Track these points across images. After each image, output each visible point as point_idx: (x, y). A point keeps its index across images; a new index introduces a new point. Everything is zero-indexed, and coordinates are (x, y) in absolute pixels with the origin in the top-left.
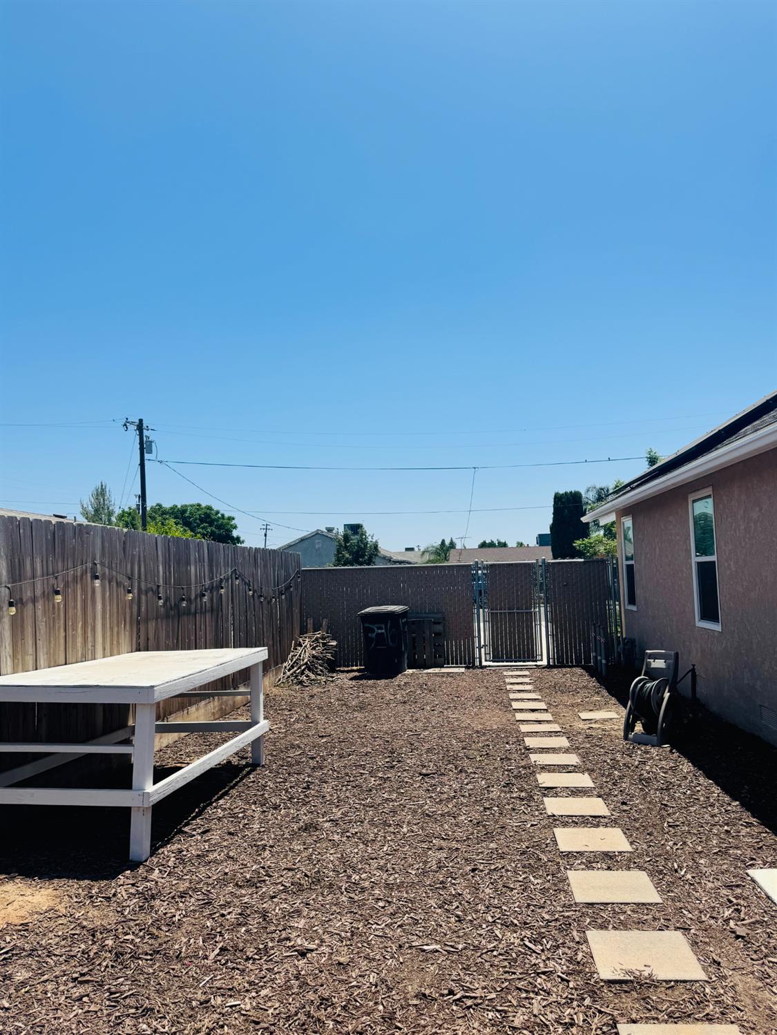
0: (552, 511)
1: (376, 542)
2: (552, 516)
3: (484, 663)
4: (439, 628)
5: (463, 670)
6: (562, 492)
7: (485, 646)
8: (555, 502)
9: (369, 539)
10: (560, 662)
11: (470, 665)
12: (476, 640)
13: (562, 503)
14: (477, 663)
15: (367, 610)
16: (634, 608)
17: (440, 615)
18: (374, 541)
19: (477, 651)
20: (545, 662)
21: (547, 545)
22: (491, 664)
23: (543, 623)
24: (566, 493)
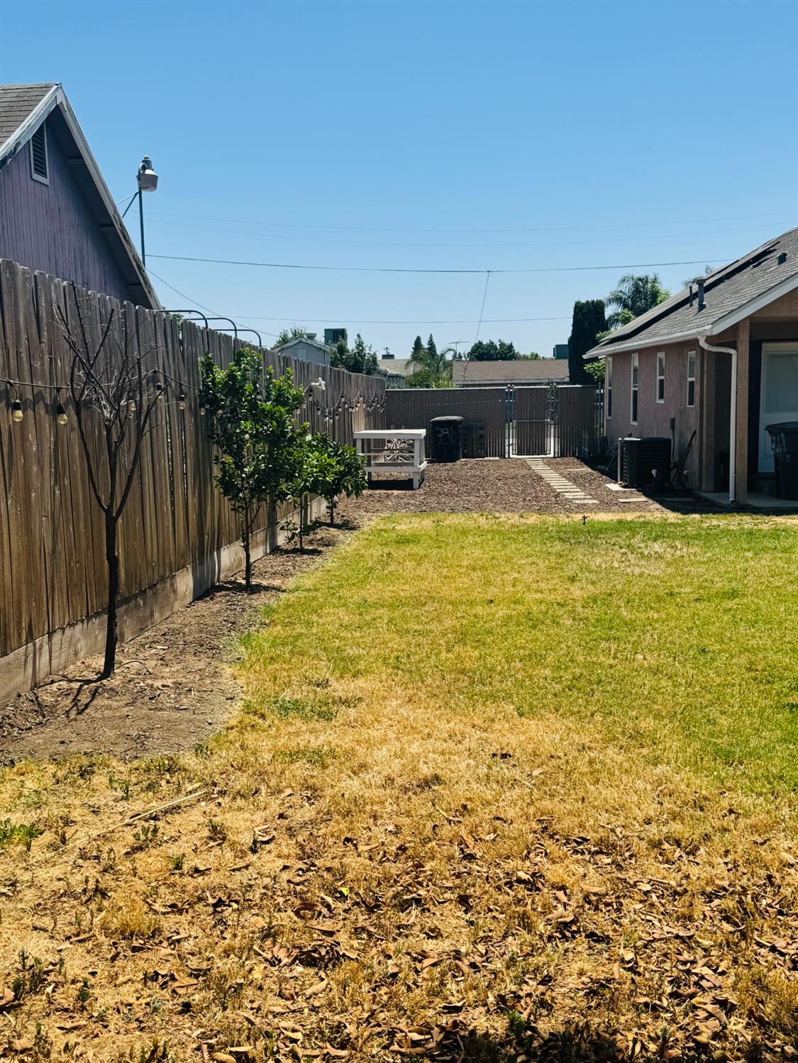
0: (572, 323)
1: (375, 354)
2: (571, 328)
3: (511, 456)
4: (481, 432)
5: (498, 458)
6: (583, 301)
7: (513, 444)
8: (575, 312)
9: (367, 351)
10: (562, 455)
11: (502, 456)
12: (507, 440)
13: (583, 314)
14: (507, 456)
15: (437, 419)
16: (610, 418)
17: (482, 424)
18: (372, 353)
19: (507, 448)
20: (552, 455)
21: (565, 358)
22: (516, 456)
23: (552, 439)
24: (587, 302)
